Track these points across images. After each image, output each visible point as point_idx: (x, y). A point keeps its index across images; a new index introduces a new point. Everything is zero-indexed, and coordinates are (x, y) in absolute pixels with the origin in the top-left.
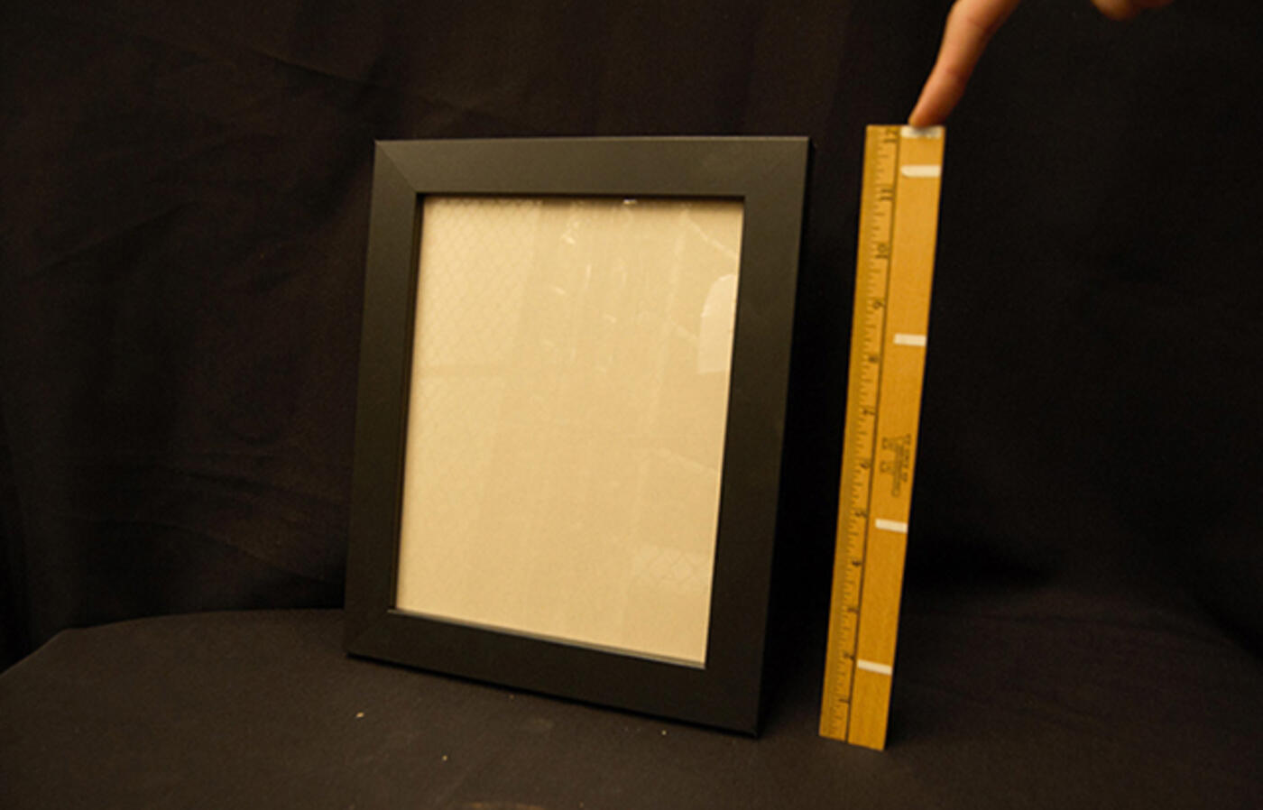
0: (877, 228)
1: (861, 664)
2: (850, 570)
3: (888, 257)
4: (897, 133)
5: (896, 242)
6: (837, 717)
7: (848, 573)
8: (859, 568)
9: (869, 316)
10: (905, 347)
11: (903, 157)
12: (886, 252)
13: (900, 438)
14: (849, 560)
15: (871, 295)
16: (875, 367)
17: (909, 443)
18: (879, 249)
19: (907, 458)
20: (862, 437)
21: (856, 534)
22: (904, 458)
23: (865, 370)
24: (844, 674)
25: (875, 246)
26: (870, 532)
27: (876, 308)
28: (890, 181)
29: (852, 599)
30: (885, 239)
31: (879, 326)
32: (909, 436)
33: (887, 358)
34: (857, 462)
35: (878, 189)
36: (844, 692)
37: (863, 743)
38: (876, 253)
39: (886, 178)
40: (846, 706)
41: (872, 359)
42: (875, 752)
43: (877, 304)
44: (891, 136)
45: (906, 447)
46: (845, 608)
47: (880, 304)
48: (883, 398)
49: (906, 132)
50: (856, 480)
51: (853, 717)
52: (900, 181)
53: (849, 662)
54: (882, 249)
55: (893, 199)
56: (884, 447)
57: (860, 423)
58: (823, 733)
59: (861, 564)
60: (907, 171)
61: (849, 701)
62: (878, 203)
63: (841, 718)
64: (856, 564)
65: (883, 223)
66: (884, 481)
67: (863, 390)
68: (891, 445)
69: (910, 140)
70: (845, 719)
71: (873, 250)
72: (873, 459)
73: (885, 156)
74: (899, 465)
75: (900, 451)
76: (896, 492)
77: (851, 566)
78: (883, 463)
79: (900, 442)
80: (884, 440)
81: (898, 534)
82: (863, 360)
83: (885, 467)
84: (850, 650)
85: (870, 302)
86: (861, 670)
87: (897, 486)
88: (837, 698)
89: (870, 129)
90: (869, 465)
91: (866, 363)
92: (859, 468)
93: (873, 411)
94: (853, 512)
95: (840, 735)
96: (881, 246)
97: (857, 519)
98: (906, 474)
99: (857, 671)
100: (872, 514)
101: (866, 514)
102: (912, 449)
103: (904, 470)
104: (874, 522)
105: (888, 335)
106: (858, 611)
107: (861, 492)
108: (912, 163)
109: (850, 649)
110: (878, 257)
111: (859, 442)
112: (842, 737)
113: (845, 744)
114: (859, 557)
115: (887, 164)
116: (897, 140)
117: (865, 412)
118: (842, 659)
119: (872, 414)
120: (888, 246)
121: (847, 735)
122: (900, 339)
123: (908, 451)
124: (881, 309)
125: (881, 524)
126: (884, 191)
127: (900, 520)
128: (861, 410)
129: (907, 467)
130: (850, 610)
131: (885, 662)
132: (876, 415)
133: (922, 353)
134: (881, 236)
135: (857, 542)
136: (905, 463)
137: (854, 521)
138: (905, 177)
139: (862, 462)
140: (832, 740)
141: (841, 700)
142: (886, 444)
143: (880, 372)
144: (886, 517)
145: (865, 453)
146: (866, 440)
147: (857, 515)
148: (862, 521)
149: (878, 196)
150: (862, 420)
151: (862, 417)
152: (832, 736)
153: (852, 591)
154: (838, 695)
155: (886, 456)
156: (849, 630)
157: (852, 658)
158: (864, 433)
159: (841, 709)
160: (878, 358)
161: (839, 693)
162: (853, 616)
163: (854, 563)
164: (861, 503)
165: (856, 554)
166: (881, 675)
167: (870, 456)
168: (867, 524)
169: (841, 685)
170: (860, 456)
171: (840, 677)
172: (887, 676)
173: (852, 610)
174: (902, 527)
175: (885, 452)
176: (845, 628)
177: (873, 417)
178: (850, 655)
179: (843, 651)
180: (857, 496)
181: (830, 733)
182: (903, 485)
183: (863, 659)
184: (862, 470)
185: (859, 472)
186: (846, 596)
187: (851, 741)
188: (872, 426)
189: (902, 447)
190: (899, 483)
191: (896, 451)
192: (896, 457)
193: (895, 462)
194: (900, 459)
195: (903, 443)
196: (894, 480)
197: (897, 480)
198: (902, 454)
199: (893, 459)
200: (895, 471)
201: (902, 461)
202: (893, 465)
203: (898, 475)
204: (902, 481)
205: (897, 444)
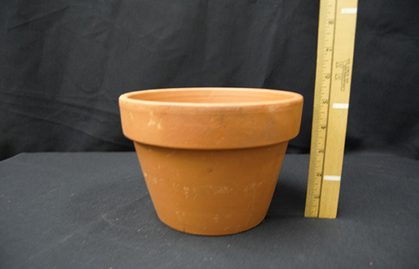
1: (326, 178)
2: (320, 131)
6: (313, 206)
7: (319, 133)
8: (325, 130)
10: (346, 15)
13: (344, 61)
14: (320, 127)
16: (332, 26)
17: (349, 63)
19: (348, 71)
20: (326, 63)
21: (323, 113)
22: (347, 71)
23: (327, 29)
24: (317, 184)
26: (330, 111)
29: (321, 146)
33: (337, 21)
34: (324, 76)
36: (317, 193)
37: (326, 216)
40: (318, 200)
41: (330, 23)
45: (348, 65)
46: (318, 151)
48: (336, 42)
51: (321, 205)
53: (321, 177)
56: (337, 67)
57: (325, 56)
58: (307, 215)
59: (326, 127)
61: (320, 197)
63: (315, 206)
66: (337, 84)
67: (326, 39)
68: (340, 65)
70: (317, 206)
72: (331, 74)
74: (344, 75)
75: (345, 68)
76: (343, 88)
77: (320, 129)
78: (336, 75)
79: (345, 63)
83: (337, 77)
86: (325, 181)
87: (344, 86)
88: (314, 197)
90: (330, 77)
91: (327, 25)
92: (324, 78)
94: (321, 101)
95: (315, 214)
97: (324, 105)
98: (348, 79)
99: (323, 182)
100: (331, 101)
101: (328, 102)
102: (351, 65)
103: (346, 77)
104: (332, 105)
105: (338, 9)
106: (324, 152)
107: (326, 91)
109: (320, 171)
111: (325, 66)
112: (316, 216)
113: (317, 218)
117: (327, 50)
118: (316, 177)
119: (331, 50)
121: (318, 214)
122: (344, 11)
123: (348, 67)
125: (335, 106)
127: (345, 103)
128: (325, 49)
129: (348, 75)
131: (337, 175)
132: (333, 50)
133: (355, 17)
135: (324, 117)
136: (347, 73)
137: (322, 106)
139: (326, 76)
140: (311, 218)
141: (316, 197)
142: (338, 65)
143: (335, 29)
144: (338, 102)
145: (327, 71)
146: (328, 65)
147: (323, 102)
148: (326, 105)
150: (326, 54)
151: (325, 52)
152: (311, 216)
153: (321, 142)
154: (314, 195)
155: (338, 71)
156: (319, 161)
157: (321, 175)
158: (327, 61)
159: (315, 202)
160: (333, 22)
161: (314, 194)
162: (322, 154)
163: (322, 128)
164: (325, 97)
165: (323, 123)
166: (335, 182)
167: (330, 72)
168: (329, 106)
169: (316, 190)
170: (325, 72)
171: (315, 186)
172: (338, 181)
173: (321, 152)
174: (346, 106)
175: (337, 69)
176: (318, 161)
177: (331, 52)
178: (320, 174)
179: (317, 172)
180: (323, 93)
181: (310, 215)
182: (346, 85)
183: (327, 175)
184: (326, 79)
185: (324, 80)
186: (318, 145)
187: (320, 216)
188: (330, 57)
189: (346, 66)
190: (344, 85)
191: (343, 68)
192: (343, 71)
193: (342, 73)
194: (344, 72)
195: (346, 64)
196: (342, 83)
197: (343, 82)
198: (346, 70)
199: (341, 72)
200: (342, 78)
201: (345, 73)
202: (341, 75)
203: (343, 80)
204: (346, 83)
205: (343, 64)
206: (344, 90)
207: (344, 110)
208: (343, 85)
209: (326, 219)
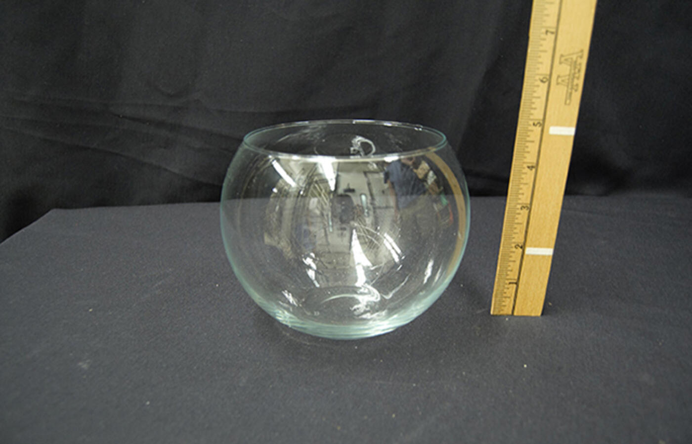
1: (529, 251)
2: (525, 173)
6: (506, 297)
8: (533, 171)
13: (573, 54)
14: (525, 166)
17: (581, 57)
19: (579, 71)
20: (542, 54)
21: (532, 141)
22: (577, 70)
24: (514, 261)
26: (545, 137)
29: (525, 198)
32: (582, 51)
34: (537, 77)
36: (513, 276)
37: (526, 313)
40: (515, 286)
45: (579, 61)
46: (519, 206)
48: (563, 18)
50: (535, 95)
51: (519, 295)
53: (521, 250)
57: (541, 42)
58: (493, 311)
59: (534, 167)
61: (517, 283)
63: (509, 297)
66: (559, 92)
67: (546, 12)
70: (512, 298)
72: (551, 74)
74: (573, 77)
75: (574, 64)
77: (527, 170)
78: (559, 77)
80: (562, 56)
86: (528, 255)
88: (507, 282)
90: (547, 80)
92: (539, 83)
93: (554, 30)
94: (531, 123)
95: (507, 311)
97: (534, 129)
98: (577, 85)
99: (525, 257)
100: (547, 123)
101: (542, 124)
102: (584, 62)
103: (576, 81)
104: (548, 131)
106: (529, 208)
107: (539, 104)
109: (520, 239)
111: (540, 60)
112: (510, 312)
113: (511, 316)
114: (534, 161)
117: (546, 32)
118: (514, 249)
119: (552, 33)
121: (513, 309)
123: (580, 64)
125: (554, 130)
127: (569, 125)
128: (544, 30)
129: (578, 78)
132: (556, 33)
135: (533, 148)
136: (577, 75)
137: (532, 131)
139: (541, 77)
140: (502, 317)
141: (510, 283)
144: (558, 124)
145: (544, 70)
146: (546, 58)
147: (534, 124)
148: (539, 129)
150: (544, 39)
151: (543, 36)
152: (502, 313)
153: (526, 191)
154: (508, 279)
155: (562, 70)
156: (520, 223)
157: (521, 247)
158: (545, 51)
159: (510, 289)
161: (508, 277)
162: (526, 212)
163: (529, 167)
164: (538, 115)
165: (531, 159)
166: (544, 257)
167: (548, 73)
168: (542, 131)
169: (511, 271)
170: (540, 72)
171: (511, 264)
172: (549, 256)
173: (524, 207)
174: (571, 131)
175: (562, 66)
176: (518, 223)
177: (553, 36)
178: (520, 245)
179: (514, 243)
180: (535, 109)
181: (499, 311)
182: (574, 95)
183: (530, 246)
184: (541, 84)
185: (538, 86)
186: (520, 196)
187: (515, 314)
188: (552, 45)
189: (576, 62)
190: (571, 94)
191: (571, 65)
192: (570, 70)
193: (569, 75)
194: (573, 71)
195: (577, 58)
196: (567, 91)
197: (570, 91)
198: (575, 68)
199: (568, 73)
200: (568, 83)
201: (575, 73)
202: (567, 77)
203: (570, 87)
204: (573, 91)
205: (572, 59)
206: (569, 104)
207: (567, 137)
208: (568, 95)
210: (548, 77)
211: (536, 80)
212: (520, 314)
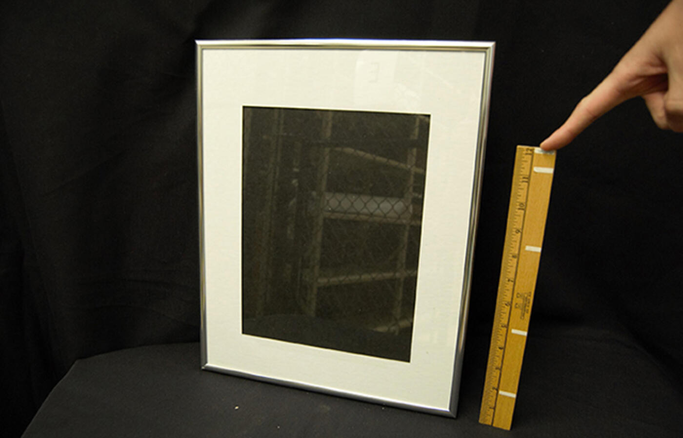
0: (520, 196)
1: (501, 392)
3: (525, 210)
4: (532, 150)
5: (529, 203)
6: (488, 415)
7: (497, 352)
8: (502, 351)
9: (513, 236)
10: (531, 252)
11: (534, 163)
12: (523, 207)
13: (525, 293)
14: (497, 347)
15: (515, 227)
16: (515, 260)
17: (530, 296)
18: (520, 205)
19: (529, 303)
20: (506, 291)
21: (501, 335)
22: (528, 302)
23: (510, 261)
24: (492, 396)
25: (518, 204)
26: (509, 334)
27: (517, 233)
28: (528, 173)
29: (498, 363)
30: (523, 201)
31: (518, 241)
32: (530, 293)
33: (521, 256)
34: (504, 303)
35: (521, 177)
36: (492, 404)
37: (500, 426)
38: (518, 207)
39: (526, 172)
40: (493, 410)
41: (514, 257)
42: (506, 431)
43: (518, 231)
44: (529, 152)
45: (529, 297)
46: (494, 368)
47: (519, 231)
48: (518, 275)
49: (537, 150)
50: (502, 311)
51: (496, 415)
52: (533, 174)
53: (495, 391)
54: (522, 205)
55: (528, 182)
56: (517, 297)
57: (506, 285)
58: (481, 421)
59: (503, 349)
60: (536, 169)
61: (494, 408)
62: (520, 183)
63: (490, 415)
64: (500, 348)
65: (523, 193)
66: (516, 312)
67: (508, 270)
68: (521, 296)
69: (539, 155)
70: (492, 416)
71: (517, 205)
72: (512, 302)
73: (526, 161)
74: (525, 306)
76: (522, 318)
77: (498, 349)
78: (517, 304)
79: (526, 295)
80: (518, 294)
81: (522, 336)
82: (509, 256)
83: (517, 306)
84: (496, 386)
85: (514, 230)
86: (501, 395)
87: (523, 315)
88: (488, 407)
89: (519, 147)
90: (510, 305)
91: (511, 258)
92: (504, 305)
93: (513, 280)
94: (500, 325)
96: (521, 204)
97: (502, 328)
98: (528, 310)
99: (499, 395)
100: (510, 326)
101: (507, 326)
102: (531, 299)
103: (527, 308)
104: (511, 330)
105: (522, 246)
106: (501, 369)
107: (506, 316)
108: (538, 166)
110: (519, 209)
111: (505, 294)
112: (490, 423)
113: (492, 426)
114: (503, 345)
115: (526, 166)
116: (532, 154)
117: (509, 280)
118: (491, 390)
119: (512, 281)
120: (524, 204)
121: (492, 423)
122: (528, 248)
123: (529, 300)
124: (519, 234)
125: (514, 331)
126: (524, 178)
127: (524, 330)
128: (507, 279)
129: (528, 306)
130: (497, 368)
131: (513, 392)
132: (514, 282)
133: (539, 256)
134: (522, 200)
135: (502, 339)
136: (528, 305)
138: (536, 173)
139: (506, 303)
140: (485, 425)
141: (490, 408)
142: (519, 295)
143: (518, 263)
144: (516, 328)
145: (508, 299)
146: (509, 294)
147: (502, 326)
148: (505, 329)
149: (521, 180)
150: (507, 284)
151: (507, 282)
152: (485, 423)
153: (499, 360)
155: (520, 301)
156: (496, 377)
158: (508, 290)
159: (490, 412)
160: (517, 256)
161: (489, 404)
162: (498, 371)
164: (505, 321)
166: (510, 398)
167: (510, 300)
168: (507, 331)
169: (491, 401)
170: (505, 300)
171: (490, 397)
172: (513, 398)
174: (525, 333)
175: (518, 299)
176: (494, 376)
177: (512, 283)
178: (496, 388)
179: (492, 386)
180: (503, 318)
182: (526, 314)
183: (502, 389)
184: (506, 307)
185: (504, 307)
186: (495, 362)
187: (494, 425)
188: (512, 287)
189: (526, 298)
191: (523, 299)
192: (523, 302)
194: (525, 302)
196: (522, 313)
197: (523, 312)
198: (526, 301)
200: (522, 308)
202: (521, 305)
203: (524, 310)
204: (526, 313)
205: (524, 296)
206: (523, 319)
209: (499, 429)
210: (510, 303)
211: (503, 304)
212: (497, 426)
